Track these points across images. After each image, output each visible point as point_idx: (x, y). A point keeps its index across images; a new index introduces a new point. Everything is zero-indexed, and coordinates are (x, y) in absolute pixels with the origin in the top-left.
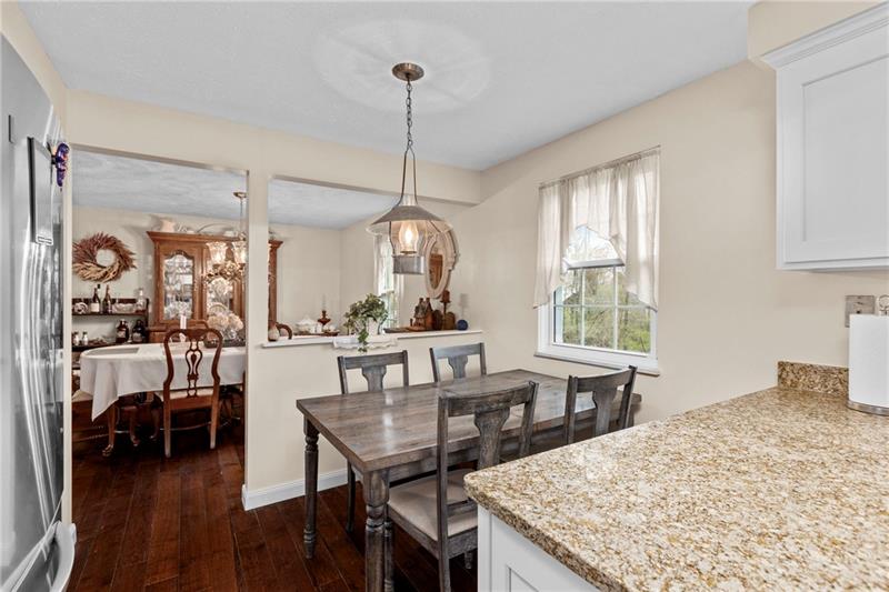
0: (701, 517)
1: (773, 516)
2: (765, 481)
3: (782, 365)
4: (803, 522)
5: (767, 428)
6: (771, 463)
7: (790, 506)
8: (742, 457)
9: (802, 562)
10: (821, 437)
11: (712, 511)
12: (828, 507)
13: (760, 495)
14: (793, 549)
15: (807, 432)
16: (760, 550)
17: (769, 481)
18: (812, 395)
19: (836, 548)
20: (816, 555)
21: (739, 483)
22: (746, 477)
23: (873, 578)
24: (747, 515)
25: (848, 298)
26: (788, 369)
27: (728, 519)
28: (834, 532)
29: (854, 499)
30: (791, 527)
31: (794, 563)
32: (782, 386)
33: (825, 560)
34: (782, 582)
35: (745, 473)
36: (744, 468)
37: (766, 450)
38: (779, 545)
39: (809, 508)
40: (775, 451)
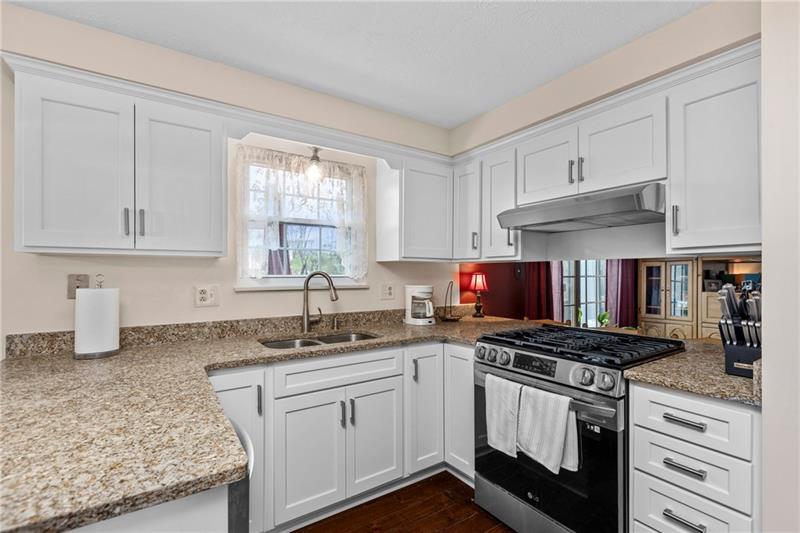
0: (25, 463)
1: (77, 436)
2: (54, 421)
3: (10, 339)
4: (97, 429)
5: (26, 390)
6: (49, 410)
7: (83, 426)
8: (22, 415)
9: (112, 445)
10: (72, 382)
11: (30, 456)
12: (105, 416)
13: (59, 429)
14: (102, 443)
15: (59, 382)
16: (84, 454)
17: (57, 420)
18: (42, 358)
19: (123, 430)
20: (116, 439)
21: (35, 431)
22: (38, 425)
23: (147, 433)
24: (59, 444)
25: (70, 276)
26: (16, 340)
27: (47, 453)
28: (118, 425)
29: (116, 406)
30: (94, 434)
31: (108, 449)
32: (10, 357)
33: (122, 438)
34: (108, 459)
35: (35, 423)
36: (32, 420)
37: (38, 404)
38: (93, 446)
39: (94, 420)
40: (45, 402)
